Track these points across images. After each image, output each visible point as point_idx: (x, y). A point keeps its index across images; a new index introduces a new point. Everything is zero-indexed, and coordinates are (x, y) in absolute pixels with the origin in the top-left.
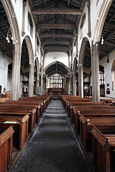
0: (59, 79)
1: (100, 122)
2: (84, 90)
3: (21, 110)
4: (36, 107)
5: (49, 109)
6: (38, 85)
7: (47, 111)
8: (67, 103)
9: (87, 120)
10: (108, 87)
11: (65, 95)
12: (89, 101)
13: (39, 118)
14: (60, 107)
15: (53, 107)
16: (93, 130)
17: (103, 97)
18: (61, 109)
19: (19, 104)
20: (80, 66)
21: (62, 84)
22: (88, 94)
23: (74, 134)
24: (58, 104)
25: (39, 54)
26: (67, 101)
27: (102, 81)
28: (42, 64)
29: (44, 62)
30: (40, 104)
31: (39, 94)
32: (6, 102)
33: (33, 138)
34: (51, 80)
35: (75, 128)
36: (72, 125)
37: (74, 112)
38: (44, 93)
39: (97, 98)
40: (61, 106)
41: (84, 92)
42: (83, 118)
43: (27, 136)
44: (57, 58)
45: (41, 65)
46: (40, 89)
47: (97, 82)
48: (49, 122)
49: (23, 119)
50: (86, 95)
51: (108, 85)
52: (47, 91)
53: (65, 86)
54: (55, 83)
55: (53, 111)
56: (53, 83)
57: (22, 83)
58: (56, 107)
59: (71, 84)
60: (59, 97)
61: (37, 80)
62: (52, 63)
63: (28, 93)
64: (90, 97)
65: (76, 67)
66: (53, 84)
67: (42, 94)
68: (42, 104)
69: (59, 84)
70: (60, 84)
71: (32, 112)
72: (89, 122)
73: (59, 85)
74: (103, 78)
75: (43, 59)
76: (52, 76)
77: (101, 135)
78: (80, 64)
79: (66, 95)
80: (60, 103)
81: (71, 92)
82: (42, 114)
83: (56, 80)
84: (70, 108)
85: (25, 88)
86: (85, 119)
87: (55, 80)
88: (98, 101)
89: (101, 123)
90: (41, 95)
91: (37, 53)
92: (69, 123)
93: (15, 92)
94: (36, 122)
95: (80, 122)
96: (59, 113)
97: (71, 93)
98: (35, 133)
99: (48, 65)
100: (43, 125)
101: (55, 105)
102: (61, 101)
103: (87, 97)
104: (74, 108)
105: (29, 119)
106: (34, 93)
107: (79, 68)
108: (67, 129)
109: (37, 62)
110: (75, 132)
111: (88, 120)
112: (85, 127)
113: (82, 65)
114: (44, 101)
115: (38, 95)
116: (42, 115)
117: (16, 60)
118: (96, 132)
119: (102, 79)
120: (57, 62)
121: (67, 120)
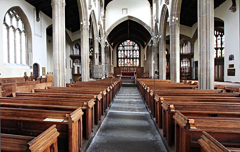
0: (133, 51)
1: (216, 125)
2: (181, 69)
3: (70, 102)
4: (95, 96)
5: (117, 102)
6: (97, 60)
7: (113, 105)
8: (148, 91)
9: (188, 121)
10: (231, 62)
11: (144, 78)
12: (191, 88)
13: (100, 117)
14: (136, 99)
15: (125, 98)
16: (203, 139)
17: (221, 81)
18: (137, 102)
19: (67, 93)
20: (173, 21)
21: (140, 58)
22: (188, 76)
23: (163, 145)
24: (133, 94)
25: (95, 4)
26: (148, 88)
27: (219, 51)
28: (102, 23)
29: (106, 19)
30: (101, 93)
31: (99, 77)
32: (47, 89)
33: (91, 148)
34: (119, 52)
35: (165, 136)
36: (158, 131)
37: (162, 107)
38: (108, 75)
39: (208, 82)
40: (139, 97)
41: (181, 73)
42: (182, 116)
43: (82, 144)
44: (128, 10)
45: (101, 25)
46: (101, 68)
47: (208, 51)
48: (117, 123)
49: (73, 115)
50: (184, 78)
51: (231, 58)
52: (113, 72)
53: (145, 62)
54: (127, 58)
55: (124, 106)
56: (123, 57)
57: (70, 59)
58: (128, 98)
59: (156, 59)
60: (134, 82)
61: (95, 53)
62: (120, 20)
63: (81, 75)
64: (193, 82)
65: (166, 23)
66: (123, 60)
67: (104, 77)
68: (105, 93)
69: (133, 58)
70: (136, 58)
71: (87, 106)
72: (194, 124)
73: (133, 60)
74: (222, 44)
75: (103, 13)
76: (121, 45)
77: (221, 148)
78: (174, 18)
79: (146, 78)
80: (136, 93)
81: (156, 72)
82: (105, 109)
83: (129, 52)
84: (154, 100)
85: (76, 68)
86: (185, 119)
87: (126, 52)
88: (210, 88)
89: (219, 128)
90: (102, 79)
91: (92, 3)
92: (154, 127)
93: (59, 73)
94: (96, 123)
95: (176, 125)
96: (134, 110)
97: (156, 75)
98: (94, 140)
99: (113, 25)
100: (107, 129)
101: (128, 96)
102: (138, 89)
103: (188, 81)
104: (162, 100)
105: (83, 116)
106: (91, 76)
107: (171, 26)
108: (149, 137)
109: (93, 20)
110: (164, 142)
111: (192, 121)
112: (184, 133)
113: (177, 19)
114: (109, 87)
115: (98, 79)
116: (105, 112)
117: (58, 17)
118: (209, 143)
119: (219, 46)
120: (129, 17)
121: (149, 122)
